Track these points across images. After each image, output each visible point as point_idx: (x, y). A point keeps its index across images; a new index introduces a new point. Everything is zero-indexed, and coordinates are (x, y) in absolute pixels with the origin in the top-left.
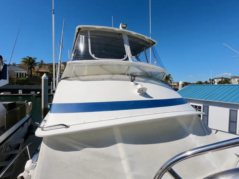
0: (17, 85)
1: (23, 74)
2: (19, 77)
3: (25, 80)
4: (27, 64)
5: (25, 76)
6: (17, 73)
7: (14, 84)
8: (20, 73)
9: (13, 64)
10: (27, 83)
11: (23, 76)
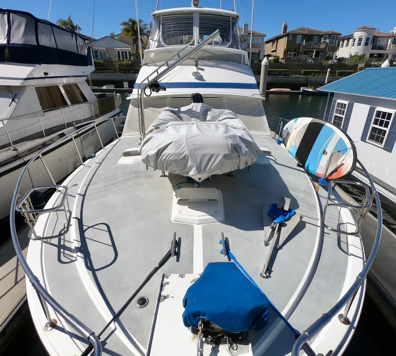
0: (120, 73)
1: (126, 52)
2: (121, 59)
3: (131, 64)
4: (130, 34)
5: (130, 58)
6: (119, 52)
7: (116, 72)
8: (122, 52)
9: (111, 35)
10: (132, 70)
11: (126, 58)
